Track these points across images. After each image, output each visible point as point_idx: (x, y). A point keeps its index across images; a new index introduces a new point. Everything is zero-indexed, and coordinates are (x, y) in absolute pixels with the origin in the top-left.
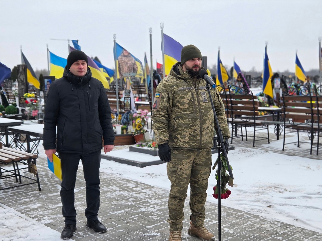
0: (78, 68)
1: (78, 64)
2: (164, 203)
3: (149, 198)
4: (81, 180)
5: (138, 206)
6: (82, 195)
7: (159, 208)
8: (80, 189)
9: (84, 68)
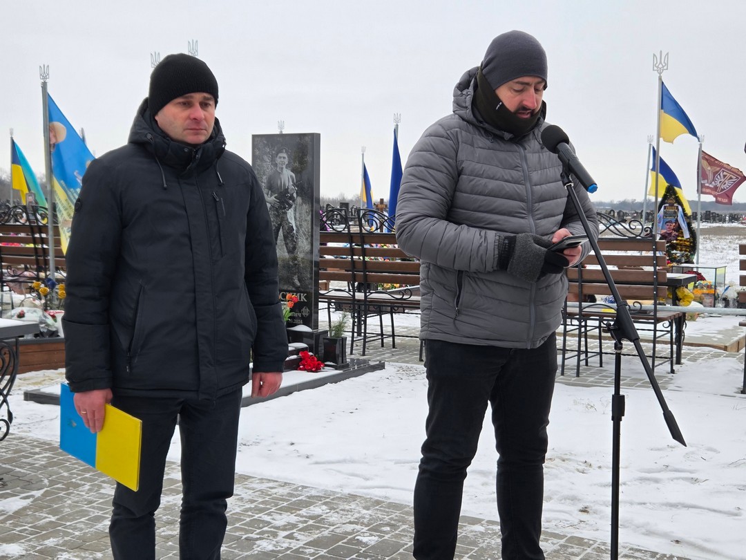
0: (188, 118)
1: (188, 105)
2: (311, 522)
3: (261, 511)
4: (18, 469)
5: (244, 537)
6: (48, 514)
7: (312, 539)
8: (32, 496)
9: (206, 119)
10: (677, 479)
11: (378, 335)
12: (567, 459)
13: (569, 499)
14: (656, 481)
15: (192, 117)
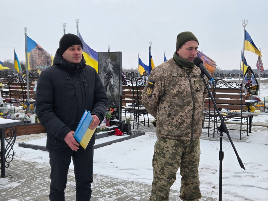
0: (74, 54)
1: (73, 49)
2: (117, 191)
3: (100, 187)
4: (16, 172)
5: (94, 197)
6: (27, 188)
7: (118, 198)
8: (21, 182)
9: (80, 54)
10: (247, 176)
11: (143, 122)
12: (208, 169)
13: (208, 183)
14: (240, 177)
15: (75, 53)
